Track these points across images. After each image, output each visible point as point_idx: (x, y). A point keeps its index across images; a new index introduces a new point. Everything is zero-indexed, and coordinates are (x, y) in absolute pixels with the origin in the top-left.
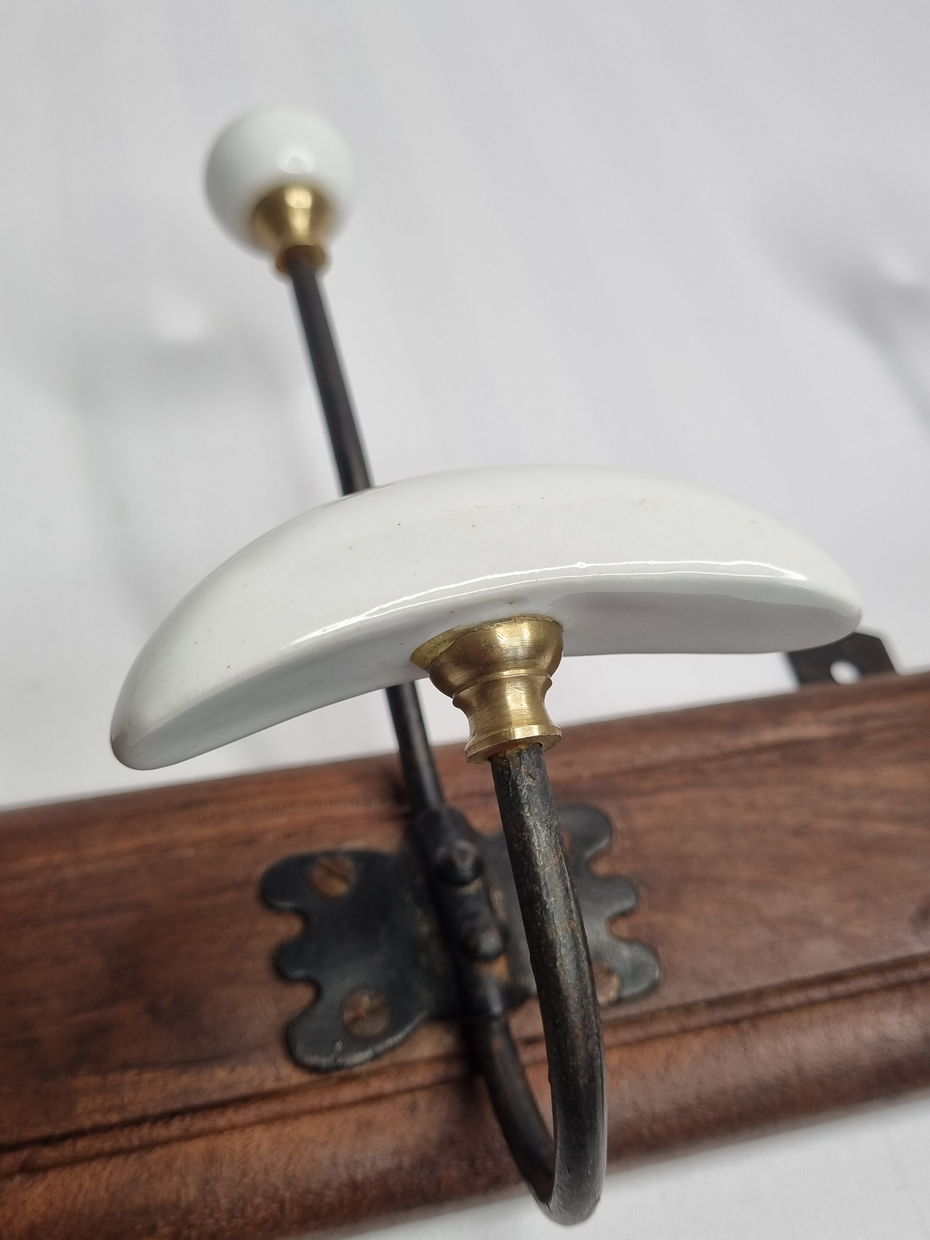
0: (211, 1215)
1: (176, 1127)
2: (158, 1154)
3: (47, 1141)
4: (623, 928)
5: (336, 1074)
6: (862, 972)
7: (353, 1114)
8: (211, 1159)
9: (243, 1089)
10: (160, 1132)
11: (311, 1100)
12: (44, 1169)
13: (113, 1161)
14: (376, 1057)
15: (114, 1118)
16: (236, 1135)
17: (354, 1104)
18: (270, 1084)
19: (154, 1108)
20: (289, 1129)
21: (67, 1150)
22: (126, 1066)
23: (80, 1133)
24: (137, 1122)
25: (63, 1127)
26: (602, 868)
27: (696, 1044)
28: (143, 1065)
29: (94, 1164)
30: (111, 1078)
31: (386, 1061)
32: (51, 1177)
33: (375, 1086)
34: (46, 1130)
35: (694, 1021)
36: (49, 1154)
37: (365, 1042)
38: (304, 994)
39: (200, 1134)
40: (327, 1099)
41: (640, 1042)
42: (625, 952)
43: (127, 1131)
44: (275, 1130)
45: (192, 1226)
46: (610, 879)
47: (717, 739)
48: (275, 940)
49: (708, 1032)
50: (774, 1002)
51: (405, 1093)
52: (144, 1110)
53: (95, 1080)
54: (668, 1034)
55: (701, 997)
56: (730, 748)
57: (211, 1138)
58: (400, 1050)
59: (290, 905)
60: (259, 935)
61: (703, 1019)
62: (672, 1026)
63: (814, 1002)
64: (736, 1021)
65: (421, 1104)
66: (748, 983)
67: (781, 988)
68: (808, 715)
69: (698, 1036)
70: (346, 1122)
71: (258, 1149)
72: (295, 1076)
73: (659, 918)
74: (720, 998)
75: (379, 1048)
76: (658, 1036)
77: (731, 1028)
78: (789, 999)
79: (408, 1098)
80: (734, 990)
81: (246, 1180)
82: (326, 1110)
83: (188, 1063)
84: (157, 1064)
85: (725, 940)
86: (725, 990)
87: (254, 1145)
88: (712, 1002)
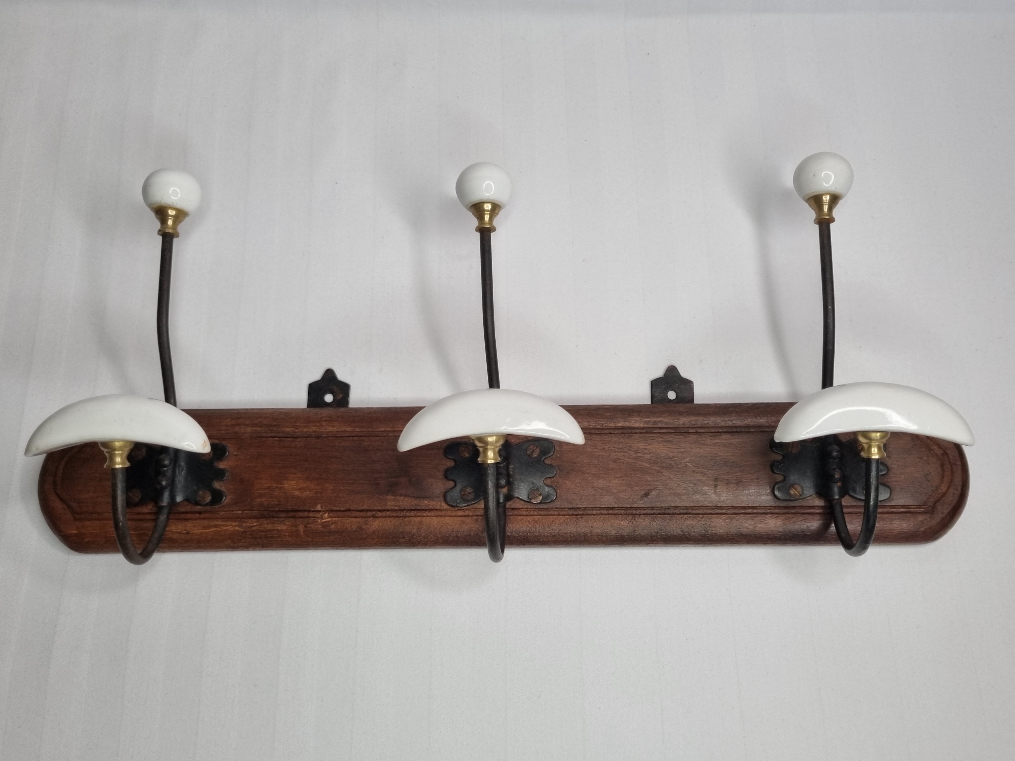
0: (419, 537)
1: (412, 513)
2: (408, 519)
3: (379, 511)
4: (549, 482)
5: (456, 508)
6: (620, 508)
7: (460, 519)
8: (421, 523)
9: (431, 507)
10: (408, 514)
11: (449, 513)
12: (378, 517)
13: (396, 519)
14: (468, 506)
15: (397, 508)
16: (428, 518)
17: (461, 516)
18: (438, 507)
19: (407, 508)
20: (443, 519)
21: (384, 514)
22: (401, 495)
23: (388, 510)
24: (403, 510)
25: (384, 508)
26: (547, 462)
27: (562, 519)
28: (406, 496)
29: (391, 519)
30: (397, 497)
31: (471, 507)
32: (380, 519)
33: (467, 513)
34: (379, 508)
35: (563, 513)
36: (380, 514)
37: (465, 501)
38: (451, 484)
39: (419, 516)
40: (454, 514)
41: (545, 515)
42: (547, 489)
43: (400, 512)
44: (439, 519)
45: (414, 539)
46: (551, 466)
47: (602, 423)
48: (446, 467)
49: (567, 517)
50: (589, 512)
51: (475, 516)
52: (405, 508)
53: (393, 497)
54: (554, 515)
55: (567, 507)
56: (606, 426)
57: (421, 518)
58: (475, 505)
59: (452, 458)
60: (442, 465)
61: (566, 513)
62: (556, 513)
63: (602, 514)
64: (576, 515)
65: (479, 520)
66: (582, 505)
67: (593, 509)
68: (638, 419)
69: (563, 517)
70: (458, 521)
71: (433, 523)
72: (446, 506)
73: (561, 481)
74: (573, 508)
75: (469, 504)
76: (551, 515)
77: (574, 517)
78: (594, 512)
79: (476, 517)
80: (577, 506)
81: (429, 530)
82: (453, 516)
83: (417, 498)
84: (409, 496)
85: (579, 491)
86: (575, 506)
87: (432, 522)
88: (570, 508)
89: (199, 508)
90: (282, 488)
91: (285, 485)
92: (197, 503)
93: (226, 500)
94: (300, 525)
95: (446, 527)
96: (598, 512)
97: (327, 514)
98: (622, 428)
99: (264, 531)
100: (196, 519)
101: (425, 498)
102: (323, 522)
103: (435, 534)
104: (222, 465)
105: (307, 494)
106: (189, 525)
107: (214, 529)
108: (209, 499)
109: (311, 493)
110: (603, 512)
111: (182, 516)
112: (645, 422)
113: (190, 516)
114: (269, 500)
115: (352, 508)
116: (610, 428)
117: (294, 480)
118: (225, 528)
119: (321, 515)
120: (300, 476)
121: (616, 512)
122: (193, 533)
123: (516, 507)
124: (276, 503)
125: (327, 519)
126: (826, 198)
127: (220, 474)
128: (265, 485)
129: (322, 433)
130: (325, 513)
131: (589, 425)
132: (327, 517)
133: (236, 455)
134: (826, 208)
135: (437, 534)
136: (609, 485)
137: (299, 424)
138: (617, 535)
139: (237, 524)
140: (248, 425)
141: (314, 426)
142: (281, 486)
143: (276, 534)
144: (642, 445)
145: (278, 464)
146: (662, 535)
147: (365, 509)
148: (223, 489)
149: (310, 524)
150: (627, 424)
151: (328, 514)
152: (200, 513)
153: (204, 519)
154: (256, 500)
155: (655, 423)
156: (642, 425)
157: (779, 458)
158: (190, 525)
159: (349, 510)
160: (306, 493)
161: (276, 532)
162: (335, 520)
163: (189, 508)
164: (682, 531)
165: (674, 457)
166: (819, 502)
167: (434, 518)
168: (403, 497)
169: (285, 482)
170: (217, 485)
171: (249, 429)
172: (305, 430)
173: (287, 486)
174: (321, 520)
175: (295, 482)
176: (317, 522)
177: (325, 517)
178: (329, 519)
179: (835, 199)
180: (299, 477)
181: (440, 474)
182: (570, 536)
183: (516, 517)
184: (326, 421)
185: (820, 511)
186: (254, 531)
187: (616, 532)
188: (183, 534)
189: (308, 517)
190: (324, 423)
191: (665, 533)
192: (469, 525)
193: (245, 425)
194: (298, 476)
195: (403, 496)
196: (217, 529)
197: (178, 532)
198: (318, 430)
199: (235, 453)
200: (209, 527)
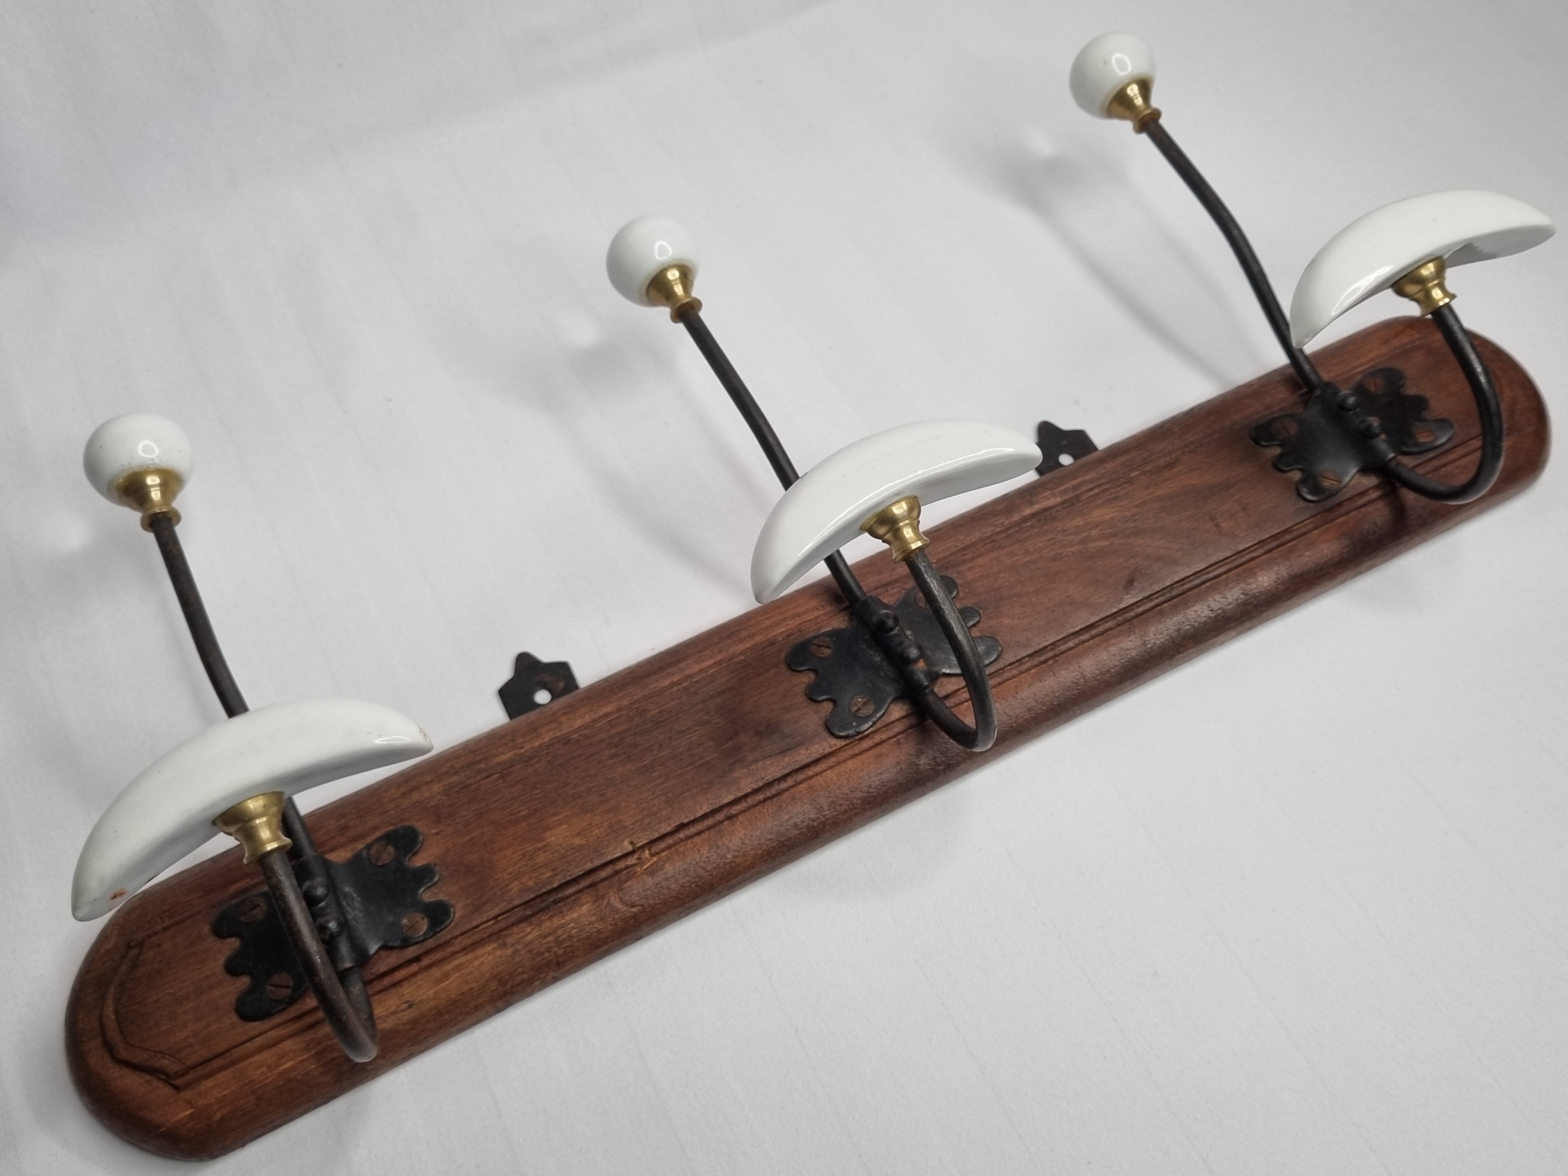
1: (790, 781)
2: (786, 795)
3: (733, 803)
4: (975, 633)
5: (857, 737)
6: (1105, 619)
7: (870, 753)
8: (812, 790)
9: (815, 756)
10: (784, 785)
11: (849, 752)
12: (736, 816)
13: (766, 804)
14: (874, 723)
15: (760, 785)
16: (818, 777)
17: (871, 748)
18: (828, 750)
19: (778, 775)
20: (843, 768)
21: (743, 805)
22: (756, 761)
23: (748, 795)
24: (772, 782)
25: (740, 794)
27: (1028, 678)
28: (764, 758)
29: (758, 808)
30: (751, 767)
31: (879, 725)
32: (741, 817)
33: (878, 738)
34: (731, 798)
35: (1023, 668)
36: (736, 809)
37: (866, 719)
38: (828, 707)
39: (803, 781)
40: (857, 750)
41: (1000, 684)
42: (980, 643)
43: (768, 788)
44: (837, 770)
46: (965, 609)
47: (1001, 521)
48: (803, 686)
49: (1033, 671)
50: (1063, 648)
51: (893, 737)
52: (773, 777)
53: (745, 770)
54: (1014, 677)
55: (1025, 654)
56: (1009, 524)
57: (808, 782)
58: (884, 718)
59: (807, 668)
60: (795, 686)
61: (1029, 665)
62: (1014, 672)
63: (1084, 642)
64: (1045, 662)
65: (902, 741)
66: (1047, 641)
67: (1065, 639)
68: (1047, 493)
69: (1028, 674)
70: (869, 758)
71: (831, 780)
72: (840, 743)
73: (993, 623)
74: (1036, 652)
75: (874, 719)
76: (1009, 679)
77: (1043, 666)
78: (1071, 644)
79: (894, 739)
80: (1041, 646)
81: (832, 795)
82: (857, 755)
83: (783, 752)
84: (770, 756)
85: (1030, 624)
86: (1036, 648)
87: (829, 779)
88: (1030, 656)
89: (412, 952)
90: (545, 846)
91: (549, 840)
92: (406, 943)
93: (458, 911)
94: (608, 893)
95: (855, 776)
96: (1076, 641)
97: (647, 852)
98: (1033, 515)
99: (550, 934)
100: (414, 975)
101: (797, 745)
102: (646, 869)
103: (845, 796)
104: (419, 861)
105: (595, 835)
106: (407, 991)
107: (458, 974)
108: (424, 925)
109: (602, 830)
110: (1083, 638)
111: (386, 981)
112: (1060, 492)
113: (399, 975)
114: (535, 875)
115: (686, 821)
116: (1016, 524)
117: (561, 824)
118: (476, 963)
119: (638, 859)
120: (568, 813)
121: (1101, 628)
122: (422, 1001)
123: (949, 691)
124: (549, 874)
125: (650, 860)
126: (1133, 91)
127: (425, 875)
128: (515, 856)
129: (568, 735)
130: (643, 851)
131: (984, 533)
132: (649, 857)
133: (437, 834)
134: (1139, 101)
135: (847, 795)
136: (1068, 594)
137: (521, 740)
138: (1123, 661)
139: (495, 945)
140: (431, 781)
141: (549, 731)
142: (544, 843)
143: (573, 928)
144: (1078, 521)
145: (519, 812)
146: (1187, 630)
147: (708, 811)
148: (441, 897)
149: (625, 882)
150: (1037, 507)
151: (649, 850)
152: (417, 959)
153: (429, 966)
154: (510, 887)
155: (1075, 488)
156: (1058, 500)
157: (1277, 451)
158: (409, 990)
159: (682, 827)
160: (594, 833)
161: (572, 925)
162: (666, 855)
163: (394, 959)
164: (1212, 610)
165: (1133, 516)
166: (1371, 481)
167: (829, 772)
168: (761, 763)
169: (548, 834)
170: (427, 896)
171: (437, 788)
172: (537, 744)
173: (553, 838)
174: (643, 866)
175: (564, 826)
176: (636, 872)
177: (646, 859)
178: (655, 859)
179: (1145, 86)
180: (566, 816)
181: (801, 699)
182: (1055, 697)
183: (957, 708)
184: (565, 713)
185: (1377, 494)
186: (531, 942)
187: (1118, 658)
188: (403, 1011)
189: (617, 873)
190: (564, 719)
191: (1189, 625)
192: (891, 754)
193: (427, 783)
194: (564, 814)
195: (759, 761)
196: (463, 971)
197: (393, 1013)
198: (558, 734)
199: (434, 831)
200: (447, 976)
